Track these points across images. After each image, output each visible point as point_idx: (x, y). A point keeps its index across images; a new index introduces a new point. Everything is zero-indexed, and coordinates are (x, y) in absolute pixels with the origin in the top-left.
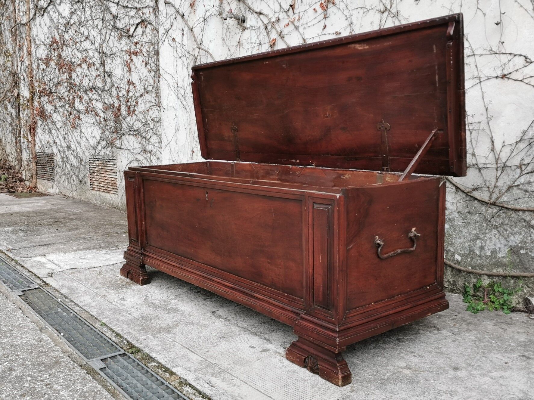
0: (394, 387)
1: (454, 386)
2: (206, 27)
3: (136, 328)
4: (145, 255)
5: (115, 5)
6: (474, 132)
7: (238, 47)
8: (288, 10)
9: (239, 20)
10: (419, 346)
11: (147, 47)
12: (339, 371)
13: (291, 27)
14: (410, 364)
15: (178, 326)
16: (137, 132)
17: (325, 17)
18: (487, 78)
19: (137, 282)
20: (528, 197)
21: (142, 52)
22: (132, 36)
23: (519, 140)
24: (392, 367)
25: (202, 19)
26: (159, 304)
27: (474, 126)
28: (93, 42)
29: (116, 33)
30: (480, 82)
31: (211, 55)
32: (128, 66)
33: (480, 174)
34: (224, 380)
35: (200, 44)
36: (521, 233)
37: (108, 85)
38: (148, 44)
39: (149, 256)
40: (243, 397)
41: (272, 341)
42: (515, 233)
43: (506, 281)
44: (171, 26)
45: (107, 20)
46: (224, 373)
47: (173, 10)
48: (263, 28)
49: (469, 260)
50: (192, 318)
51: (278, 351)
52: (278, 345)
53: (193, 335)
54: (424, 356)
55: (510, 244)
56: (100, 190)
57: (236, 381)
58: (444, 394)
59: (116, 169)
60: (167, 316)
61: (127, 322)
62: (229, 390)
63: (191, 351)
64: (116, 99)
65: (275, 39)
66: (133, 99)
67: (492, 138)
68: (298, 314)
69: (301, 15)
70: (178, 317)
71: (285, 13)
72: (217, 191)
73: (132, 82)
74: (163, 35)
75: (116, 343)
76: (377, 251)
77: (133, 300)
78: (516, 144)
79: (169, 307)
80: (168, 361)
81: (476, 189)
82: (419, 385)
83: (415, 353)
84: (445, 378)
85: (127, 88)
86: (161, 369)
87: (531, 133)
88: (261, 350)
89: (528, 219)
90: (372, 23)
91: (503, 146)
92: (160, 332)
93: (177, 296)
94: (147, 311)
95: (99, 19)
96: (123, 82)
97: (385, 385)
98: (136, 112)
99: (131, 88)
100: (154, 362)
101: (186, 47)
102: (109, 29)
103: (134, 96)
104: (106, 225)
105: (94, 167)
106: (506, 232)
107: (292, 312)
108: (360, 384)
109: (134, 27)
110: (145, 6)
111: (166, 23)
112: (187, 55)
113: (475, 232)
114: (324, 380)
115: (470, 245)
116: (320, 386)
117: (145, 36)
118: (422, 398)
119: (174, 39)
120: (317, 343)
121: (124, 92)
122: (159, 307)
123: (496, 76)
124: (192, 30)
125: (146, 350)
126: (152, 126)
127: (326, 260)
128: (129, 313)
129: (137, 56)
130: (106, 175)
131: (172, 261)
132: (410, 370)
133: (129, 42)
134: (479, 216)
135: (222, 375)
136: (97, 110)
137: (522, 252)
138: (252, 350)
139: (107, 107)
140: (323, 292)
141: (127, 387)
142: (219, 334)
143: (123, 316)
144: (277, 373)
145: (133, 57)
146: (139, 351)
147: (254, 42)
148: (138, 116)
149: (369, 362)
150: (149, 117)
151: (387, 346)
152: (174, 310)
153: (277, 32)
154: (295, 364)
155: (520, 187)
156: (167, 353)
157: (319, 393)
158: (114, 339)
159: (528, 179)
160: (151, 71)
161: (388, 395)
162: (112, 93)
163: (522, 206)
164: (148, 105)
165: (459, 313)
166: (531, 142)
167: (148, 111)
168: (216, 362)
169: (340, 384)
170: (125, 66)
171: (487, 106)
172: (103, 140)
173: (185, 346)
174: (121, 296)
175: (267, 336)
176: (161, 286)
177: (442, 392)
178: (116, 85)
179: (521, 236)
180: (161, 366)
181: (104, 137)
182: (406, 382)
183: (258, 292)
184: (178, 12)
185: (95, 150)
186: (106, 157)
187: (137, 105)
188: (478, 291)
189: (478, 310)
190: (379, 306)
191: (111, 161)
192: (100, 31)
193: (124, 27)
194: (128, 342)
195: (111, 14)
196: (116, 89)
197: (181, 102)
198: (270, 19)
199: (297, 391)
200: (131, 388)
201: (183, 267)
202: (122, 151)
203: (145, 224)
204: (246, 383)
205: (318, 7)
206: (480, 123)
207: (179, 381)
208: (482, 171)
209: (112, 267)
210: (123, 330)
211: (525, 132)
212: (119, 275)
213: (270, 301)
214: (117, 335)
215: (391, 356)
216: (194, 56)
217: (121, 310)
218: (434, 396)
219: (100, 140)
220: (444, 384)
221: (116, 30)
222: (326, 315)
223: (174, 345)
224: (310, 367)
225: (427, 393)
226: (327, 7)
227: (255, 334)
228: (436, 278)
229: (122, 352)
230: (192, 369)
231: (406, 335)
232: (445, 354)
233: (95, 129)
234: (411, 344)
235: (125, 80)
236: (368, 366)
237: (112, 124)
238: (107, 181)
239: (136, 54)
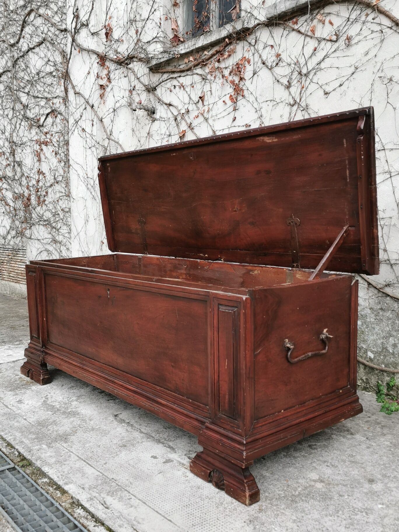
0: (305, 505)
1: (369, 503)
2: (116, 117)
3: (30, 436)
4: (47, 353)
5: (26, 95)
6: (385, 227)
7: (148, 138)
8: (198, 102)
9: (149, 111)
10: (332, 454)
11: (57, 137)
12: (247, 488)
13: (201, 119)
14: (323, 476)
15: (76, 433)
16: (47, 223)
17: (235, 110)
18: (397, 173)
19: (38, 381)
21: (52, 142)
22: (42, 126)
24: (304, 480)
25: (112, 110)
26: (58, 407)
27: (385, 222)
28: (4, 132)
29: (26, 123)
30: (391, 177)
31: (121, 146)
32: (38, 155)
33: (392, 270)
34: (121, 499)
35: (110, 135)
37: (18, 175)
38: (58, 134)
39: (50, 354)
40: (140, 521)
41: (176, 450)
44: (81, 116)
45: (17, 109)
46: (121, 490)
47: (83, 101)
48: (172, 119)
49: (382, 357)
50: (92, 422)
51: (182, 461)
52: (182, 455)
53: (91, 444)
54: (337, 466)
56: (10, 280)
57: (134, 502)
58: (359, 513)
59: (26, 259)
60: (65, 421)
61: (20, 430)
62: (125, 512)
63: (87, 463)
64: (26, 189)
65: (185, 131)
66: (44, 189)
68: (203, 423)
69: (211, 106)
70: (77, 421)
71: (194, 105)
72: (119, 288)
73: (42, 172)
74: (73, 125)
75: (6, 455)
76: (287, 355)
77: (30, 402)
79: (69, 410)
80: (60, 477)
81: (388, 285)
82: (332, 502)
83: (328, 462)
84: (360, 493)
85: (37, 178)
86: (52, 487)
88: (164, 460)
90: (281, 116)
92: (56, 440)
93: (79, 397)
94: (44, 415)
95: (9, 109)
96: (33, 171)
97: (296, 502)
98: (46, 202)
99: (41, 178)
100: (45, 478)
101: (96, 137)
102: (19, 119)
103: (44, 186)
104: (13, 317)
105: (4, 256)
107: (197, 420)
108: (269, 502)
109: (44, 117)
110: (55, 96)
111: (75, 113)
112: (97, 146)
113: (388, 329)
114: (230, 498)
115: (383, 343)
116: (226, 505)
117: (55, 126)
118: (336, 518)
119: (83, 129)
120: (223, 456)
121: (34, 182)
122: (58, 410)
124: (101, 121)
125: (38, 464)
126: (62, 217)
127: (232, 366)
128: (24, 418)
129: (47, 146)
130: (15, 265)
131: (74, 360)
132: (322, 484)
133: (39, 132)
134: (391, 313)
135: (119, 493)
136: (7, 199)
138: (154, 461)
139: (17, 197)
140: (230, 401)
141: (12, 509)
142: (120, 442)
143: (17, 421)
144: (179, 489)
145: (44, 147)
146: (30, 464)
147: (164, 133)
148: (48, 206)
149: (279, 474)
150: (59, 208)
151: (298, 454)
152: (74, 414)
153: (187, 124)
154: (200, 478)
156: (61, 466)
157: (224, 514)
158: (4, 450)
160: (61, 161)
161: (300, 515)
162: (22, 183)
164: (58, 195)
165: (373, 415)
167: (58, 201)
168: (114, 476)
169: (247, 502)
170: (35, 155)
171: (397, 201)
172: (13, 230)
173: (81, 457)
174: (19, 398)
175: (171, 444)
176: (63, 385)
177: (357, 510)
178: (26, 175)
180: (52, 483)
181: (14, 227)
182: (318, 499)
183: (161, 397)
184: (88, 102)
185: (5, 239)
186: (15, 247)
187: (47, 195)
188: (392, 390)
189: (392, 411)
190: (289, 414)
191: (21, 250)
192: (10, 120)
193: (34, 117)
194: (19, 453)
195: (21, 103)
196: (26, 179)
197: (91, 193)
198: (180, 110)
199: (200, 512)
200: (17, 510)
201: (85, 367)
202: (32, 241)
203: (47, 320)
204: (145, 503)
205: (227, 99)
206: (391, 218)
207: (71, 501)
208: (394, 267)
209: (12, 365)
210: (15, 439)
212: (19, 373)
213: (174, 407)
214: (9, 445)
215: (303, 466)
216: (103, 146)
217: (16, 414)
218: (348, 515)
219: (9, 230)
220: (359, 501)
221: (26, 119)
222: (232, 425)
223: (70, 456)
224: (215, 482)
225: (340, 512)
226: (236, 100)
227: (159, 441)
228: (349, 381)
229: (12, 465)
230: (87, 486)
231: (318, 440)
232: (359, 463)
233: (5, 219)
234: (323, 452)
235: (35, 170)
236: (278, 480)
237: (22, 213)
238: (16, 271)
239: (46, 144)
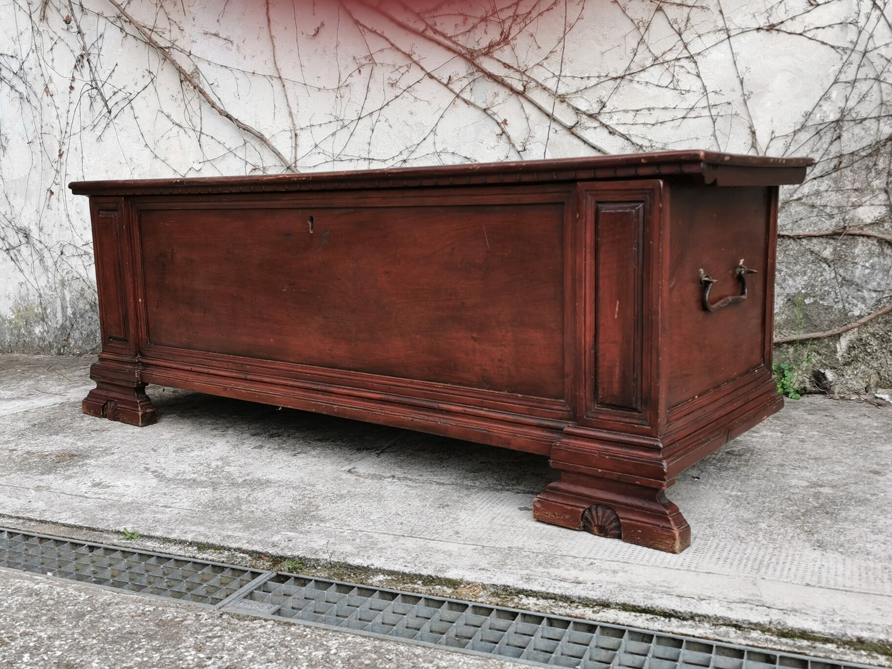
4: (147, 365)
18: (740, 31)
19: (132, 422)
20: (817, 216)
23: (798, 127)
30: (729, 37)
36: (805, 273)
39: (155, 366)
42: (796, 274)
43: (782, 352)
55: (787, 291)
67: (751, 127)
68: (555, 430)
72: (338, 212)
78: (794, 135)
87: (818, 116)
89: (817, 249)
91: (772, 139)
106: (780, 274)
107: (539, 426)
120: (614, 477)
123: (757, 27)
127: (630, 312)
137: (807, 301)
140: (624, 377)
155: (803, 201)
159: (815, 188)
163: (807, 230)
166: (819, 129)
171: (741, 77)
179: (806, 278)
183: (448, 401)
206: (729, 103)
211: (808, 115)
213: (482, 412)
222: (627, 420)
